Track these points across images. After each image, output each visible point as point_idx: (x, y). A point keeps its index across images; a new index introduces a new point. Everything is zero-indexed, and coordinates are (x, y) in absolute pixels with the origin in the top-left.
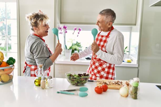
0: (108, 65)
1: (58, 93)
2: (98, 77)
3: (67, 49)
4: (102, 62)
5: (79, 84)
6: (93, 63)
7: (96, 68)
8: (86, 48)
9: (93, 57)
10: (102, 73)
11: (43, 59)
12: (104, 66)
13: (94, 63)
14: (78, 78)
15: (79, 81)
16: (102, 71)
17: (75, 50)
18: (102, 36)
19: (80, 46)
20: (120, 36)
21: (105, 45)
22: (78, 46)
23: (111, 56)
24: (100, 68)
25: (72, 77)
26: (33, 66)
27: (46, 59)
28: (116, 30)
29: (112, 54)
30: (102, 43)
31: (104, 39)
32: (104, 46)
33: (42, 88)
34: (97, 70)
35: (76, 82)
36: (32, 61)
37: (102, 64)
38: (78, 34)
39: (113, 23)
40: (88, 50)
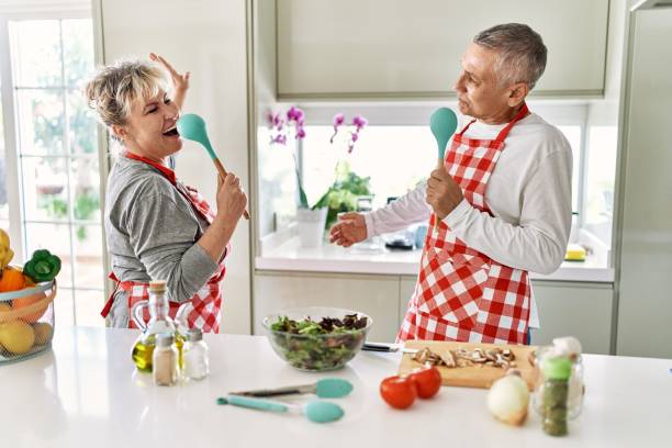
0: (495, 272)
1: (223, 402)
2: (453, 324)
3: (307, 206)
4: (468, 257)
5: (319, 364)
6: (430, 263)
7: (444, 284)
8: (389, 200)
9: (429, 238)
10: (471, 308)
11: (166, 254)
12: (479, 277)
13: (434, 265)
14: (315, 338)
15: (320, 352)
16: (470, 297)
17: (344, 208)
18: (475, 143)
19: (365, 192)
20: (555, 147)
21: (484, 180)
22: (356, 192)
23: (511, 232)
24: (459, 288)
25: (288, 335)
26: (138, 284)
27: (179, 250)
28: (539, 121)
29: (516, 223)
30: (469, 173)
31: (480, 153)
32: (480, 187)
33: (158, 380)
34: (446, 296)
35: (307, 356)
36: (132, 265)
37: (469, 267)
38: (352, 143)
39: (531, 88)
40: (407, 204)
